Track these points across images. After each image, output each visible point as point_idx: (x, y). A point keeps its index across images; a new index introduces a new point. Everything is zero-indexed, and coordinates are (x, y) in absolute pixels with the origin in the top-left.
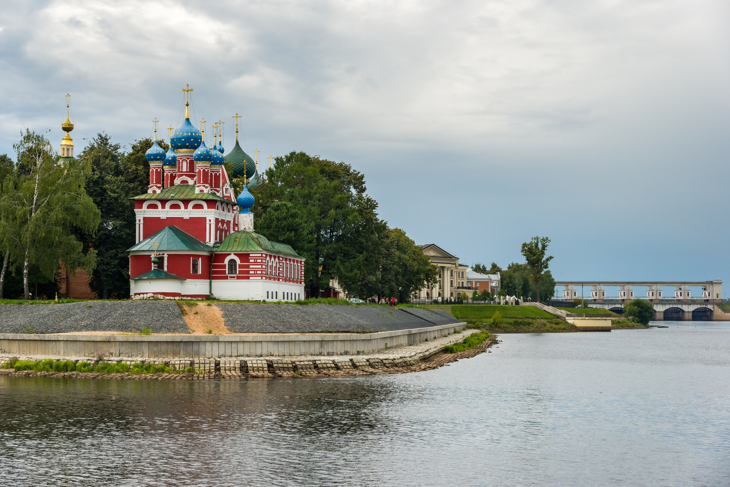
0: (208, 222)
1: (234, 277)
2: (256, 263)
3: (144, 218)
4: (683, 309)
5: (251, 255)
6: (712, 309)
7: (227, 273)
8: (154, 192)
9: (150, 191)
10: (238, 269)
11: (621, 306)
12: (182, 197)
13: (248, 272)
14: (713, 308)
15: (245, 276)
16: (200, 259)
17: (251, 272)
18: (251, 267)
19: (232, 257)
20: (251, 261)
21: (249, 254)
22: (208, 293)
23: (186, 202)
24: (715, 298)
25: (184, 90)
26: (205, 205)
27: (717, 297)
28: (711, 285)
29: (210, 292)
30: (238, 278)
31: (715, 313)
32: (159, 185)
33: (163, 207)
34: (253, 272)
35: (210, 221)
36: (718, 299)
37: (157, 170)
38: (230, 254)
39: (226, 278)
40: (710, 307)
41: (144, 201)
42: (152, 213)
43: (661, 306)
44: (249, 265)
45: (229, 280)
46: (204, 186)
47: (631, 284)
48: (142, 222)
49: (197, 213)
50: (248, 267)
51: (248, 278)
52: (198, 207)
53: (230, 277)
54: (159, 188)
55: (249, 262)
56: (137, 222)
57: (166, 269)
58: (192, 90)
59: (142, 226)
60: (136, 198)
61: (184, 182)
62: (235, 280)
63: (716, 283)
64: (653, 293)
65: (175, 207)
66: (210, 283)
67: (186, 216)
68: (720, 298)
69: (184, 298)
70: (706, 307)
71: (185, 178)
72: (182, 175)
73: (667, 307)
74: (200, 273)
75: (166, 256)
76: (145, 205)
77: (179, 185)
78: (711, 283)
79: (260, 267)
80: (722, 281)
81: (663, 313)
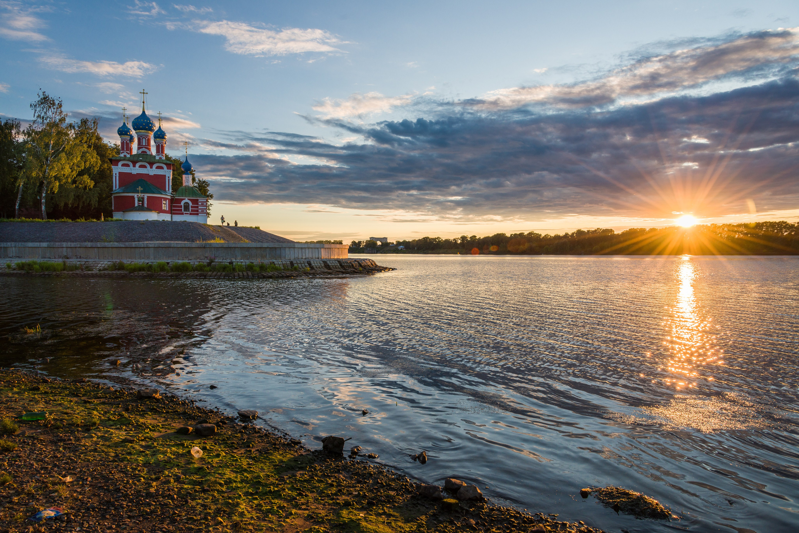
0: (167, 178)
1: (188, 213)
2: (203, 205)
3: (119, 173)
5: (199, 200)
7: (183, 211)
8: (126, 156)
9: (122, 155)
10: (190, 209)
12: (148, 160)
13: (197, 211)
15: (195, 213)
16: (167, 200)
17: (199, 211)
19: (187, 200)
20: (200, 204)
21: (197, 200)
23: (150, 164)
25: (140, 93)
26: (165, 167)
29: (172, 220)
30: (191, 214)
33: (134, 166)
34: (201, 211)
35: (169, 177)
37: (126, 142)
38: (184, 199)
39: (183, 214)
41: (119, 161)
42: (126, 170)
45: (185, 215)
46: (162, 155)
48: (118, 175)
49: (160, 172)
50: (197, 207)
51: (197, 214)
52: (159, 167)
53: (185, 213)
54: (128, 153)
55: (198, 204)
56: (114, 175)
57: (146, 206)
59: (117, 178)
61: (144, 152)
62: (188, 215)
65: (143, 166)
66: (172, 216)
67: (151, 174)
71: (144, 149)
72: (142, 148)
74: (165, 210)
75: (146, 197)
76: (120, 164)
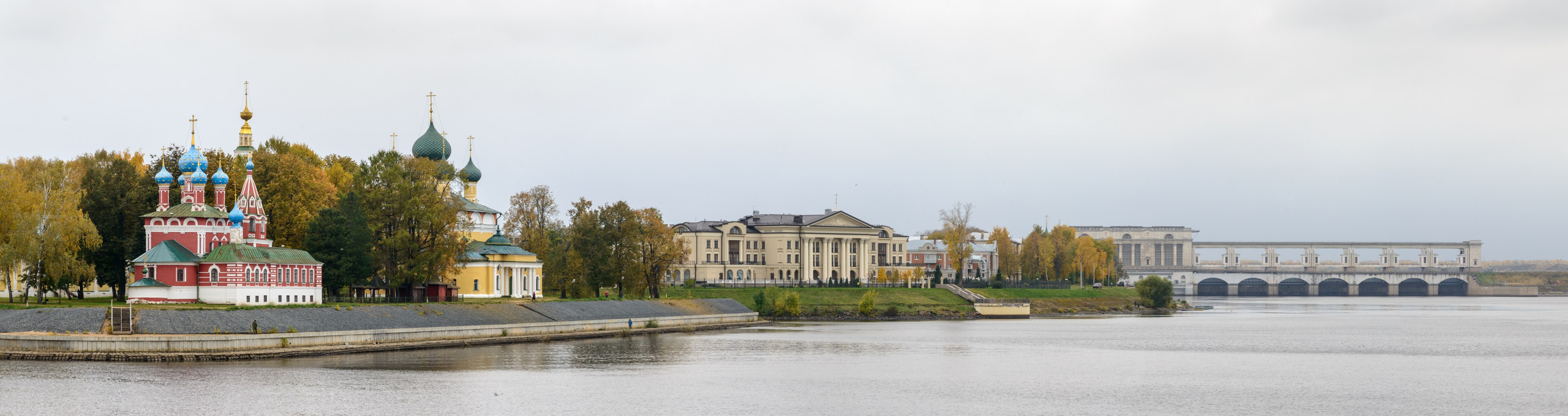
0: (199, 236)
1: (216, 284)
2: (232, 272)
3: (152, 233)
4: (1426, 281)
5: (228, 265)
6: (1466, 281)
7: (210, 280)
8: (162, 210)
9: (158, 210)
10: (218, 277)
11: (1340, 276)
12: (180, 215)
13: (226, 280)
14: (1468, 279)
15: (223, 283)
16: (185, 269)
17: (228, 280)
18: (228, 275)
19: (214, 267)
20: (229, 270)
21: (226, 264)
22: (195, 297)
23: (182, 219)
24: (1472, 265)
25: (190, 120)
26: (196, 221)
27: (1475, 264)
28: (1467, 246)
29: (198, 296)
30: (219, 284)
31: (1470, 287)
32: (165, 204)
33: (166, 224)
34: (229, 280)
35: (200, 235)
36: (1476, 266)
37: (163, 191)
38: (212, 264)
39: (210, 285)
40: (1463, 277)
41: (150, 218)
42: (158, 229)
43: (1395, 276)
44: (226, 274)
45: (212, 286)
46: (198, 205)
47: (1354, 246)
48: (150, 236)
49: (191, 229)
50: (226, 275)
51: (226, 285)
52: (191, 223)
53: (213, 284)
54: (165, 206)
55: (226, 271)
56: (147, 236)
57: (155, 278)
58: (196, 120)
59: (150, 239)
60: (145, 216)
61: (189, 200)
62: (216, 286)
63: (1473, 244)
64: (1386, 258)
65: (174, 223)
66: (197, 289)
67: (183, 232)
68: (1478, 265)
69: (170, 302)
70: (1458, 277)
71: (189, 197)
73: (1404, 278)
74: (185, 281)
75: (155, 267)
76: (152, 222)
77: (185, 203)
78: (1468, 244)
79: (235, 275)
80: (1482, 242)
81: (1397, 287)
